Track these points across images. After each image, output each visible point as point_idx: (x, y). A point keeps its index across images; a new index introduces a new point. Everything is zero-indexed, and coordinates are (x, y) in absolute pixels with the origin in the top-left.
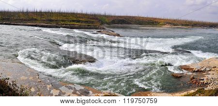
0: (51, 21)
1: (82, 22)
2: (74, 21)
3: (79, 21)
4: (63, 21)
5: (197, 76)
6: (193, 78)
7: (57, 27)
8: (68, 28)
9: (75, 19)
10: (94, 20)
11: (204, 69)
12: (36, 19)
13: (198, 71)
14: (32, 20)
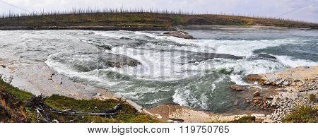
0: (108, 22)
1: (148, 22)
2: (137, 21)
3: (143, 22)
4: (123, 22)
5: (265, 92)
6: (258, 95)
7: (115, 30)
8: (129, 29)
9: (140, 19)
10: (165, 20)
11: (280, 82)
12: (90, 21)
13: (270, 84)
14: (85, 22)
